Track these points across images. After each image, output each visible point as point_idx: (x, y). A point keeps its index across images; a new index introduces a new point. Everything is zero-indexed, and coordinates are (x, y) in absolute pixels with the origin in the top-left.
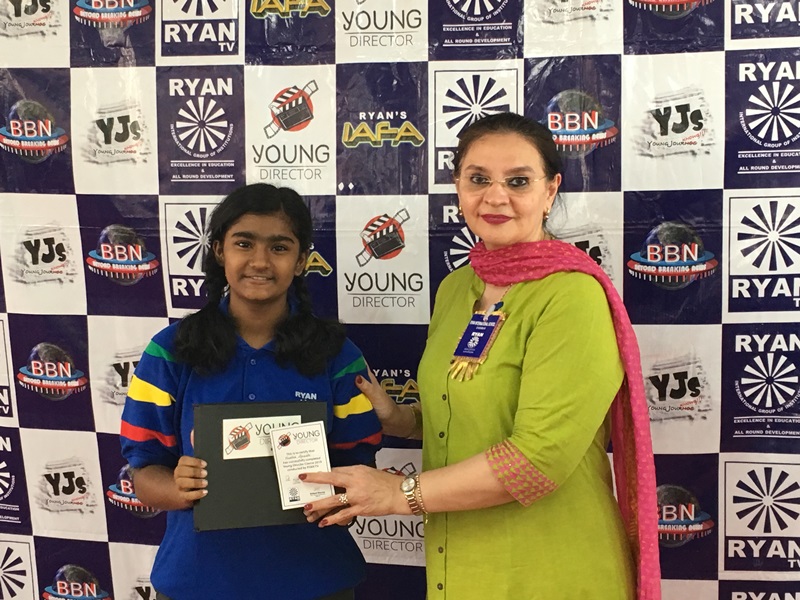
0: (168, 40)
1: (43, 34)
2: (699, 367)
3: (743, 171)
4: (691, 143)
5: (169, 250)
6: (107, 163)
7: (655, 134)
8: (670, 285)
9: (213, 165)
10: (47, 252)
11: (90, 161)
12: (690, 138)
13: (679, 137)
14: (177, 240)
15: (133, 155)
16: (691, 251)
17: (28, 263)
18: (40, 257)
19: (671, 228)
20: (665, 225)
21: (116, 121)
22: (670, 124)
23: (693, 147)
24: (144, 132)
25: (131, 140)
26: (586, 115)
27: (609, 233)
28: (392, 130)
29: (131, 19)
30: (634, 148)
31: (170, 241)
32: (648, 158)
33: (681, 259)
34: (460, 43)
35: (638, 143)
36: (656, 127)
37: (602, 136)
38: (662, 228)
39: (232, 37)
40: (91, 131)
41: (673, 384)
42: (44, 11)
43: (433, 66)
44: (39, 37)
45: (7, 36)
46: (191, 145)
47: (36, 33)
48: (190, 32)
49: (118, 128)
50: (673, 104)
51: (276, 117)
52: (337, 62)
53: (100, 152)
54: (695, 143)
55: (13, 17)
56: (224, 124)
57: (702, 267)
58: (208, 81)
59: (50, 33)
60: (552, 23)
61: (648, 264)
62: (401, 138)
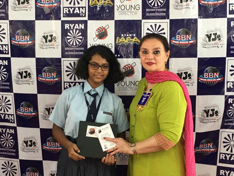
0: (65, 13)
1: (27, 10)
2: (218, 108)
3: (232, 52)
4: (217, 44)
5: (64, 75)
6: (46, 48)
7: (207, 41)
8: (211, 84)
9: (77, 49)
10: (25, 75)
11: (41, 48)
12: (217, 43)
13: (214, 42)
14: (67, 71)
15: (54, 46)
16: (217, 75)
17: (20, 78)
18: (23, 77)
19: (211, 68)
20: (209, 67)
21: (49, 36)
22: (211, 38)
23: (218, 45)
24: (57, 40)
25: (53, 42)
26: (187, 36)
27: (193, 69)
28: (131, 40)
29: (54, 6)
30: (201, 45)
31: (65, 71)
32: (205, 48)
33: (214, 77)
34: (151, 14)
35: (202, 44)
36: (207, 39)
37: (192, 42)
38: (208, 68)
39: (84, 12)
40: (41, 39)
41: (211, 112)
42: (27, 3)
43: (143, 21)
44: (26, 11)
45: (16, 10)
46: (71, 43)
47: (25, 10)
48: (71, 10)
49: (49, 38)
50: (212, 33)
51: (97, 35)
52: (115, 20)
53: (44, 45)
54: (218, 44)
55: (18, 5)
56: (81, 37)
57: (220, 79)
58: (77, 25)
59: (29, 10)
60: (178, 9)
61: (204, 78)
62: (134, 42)
